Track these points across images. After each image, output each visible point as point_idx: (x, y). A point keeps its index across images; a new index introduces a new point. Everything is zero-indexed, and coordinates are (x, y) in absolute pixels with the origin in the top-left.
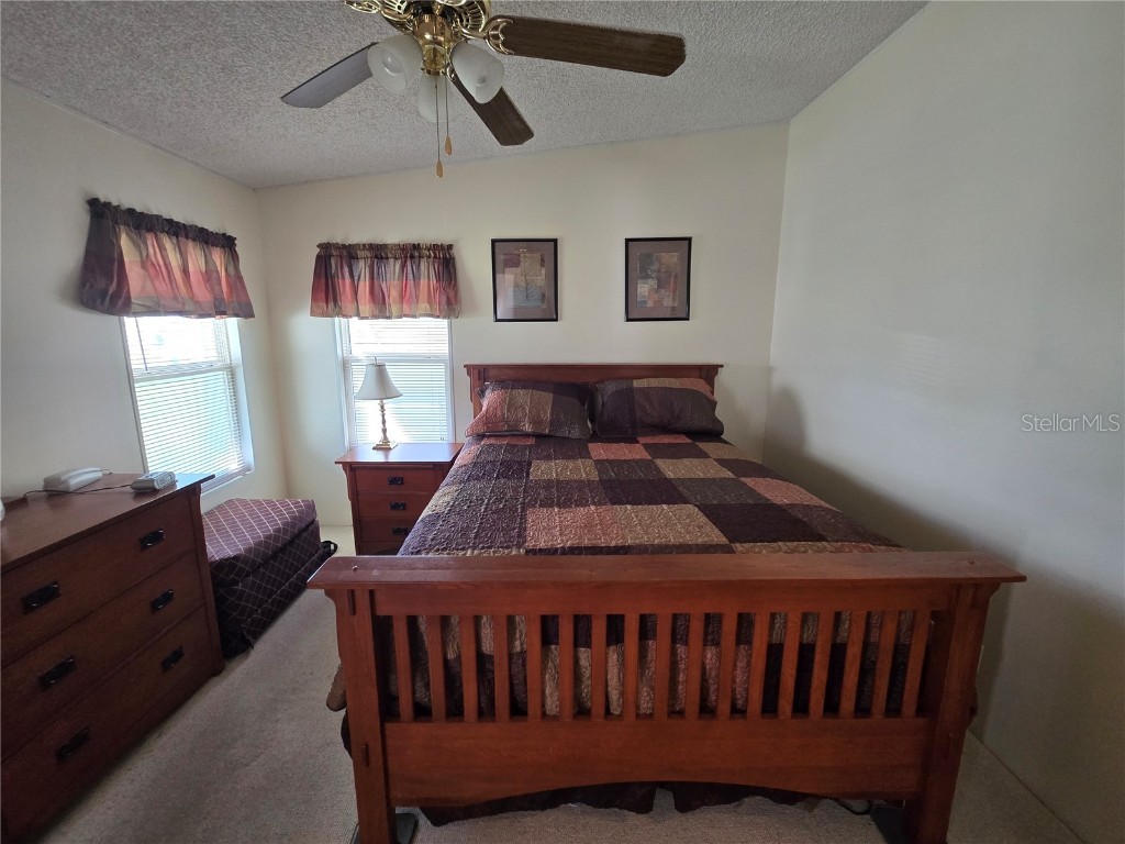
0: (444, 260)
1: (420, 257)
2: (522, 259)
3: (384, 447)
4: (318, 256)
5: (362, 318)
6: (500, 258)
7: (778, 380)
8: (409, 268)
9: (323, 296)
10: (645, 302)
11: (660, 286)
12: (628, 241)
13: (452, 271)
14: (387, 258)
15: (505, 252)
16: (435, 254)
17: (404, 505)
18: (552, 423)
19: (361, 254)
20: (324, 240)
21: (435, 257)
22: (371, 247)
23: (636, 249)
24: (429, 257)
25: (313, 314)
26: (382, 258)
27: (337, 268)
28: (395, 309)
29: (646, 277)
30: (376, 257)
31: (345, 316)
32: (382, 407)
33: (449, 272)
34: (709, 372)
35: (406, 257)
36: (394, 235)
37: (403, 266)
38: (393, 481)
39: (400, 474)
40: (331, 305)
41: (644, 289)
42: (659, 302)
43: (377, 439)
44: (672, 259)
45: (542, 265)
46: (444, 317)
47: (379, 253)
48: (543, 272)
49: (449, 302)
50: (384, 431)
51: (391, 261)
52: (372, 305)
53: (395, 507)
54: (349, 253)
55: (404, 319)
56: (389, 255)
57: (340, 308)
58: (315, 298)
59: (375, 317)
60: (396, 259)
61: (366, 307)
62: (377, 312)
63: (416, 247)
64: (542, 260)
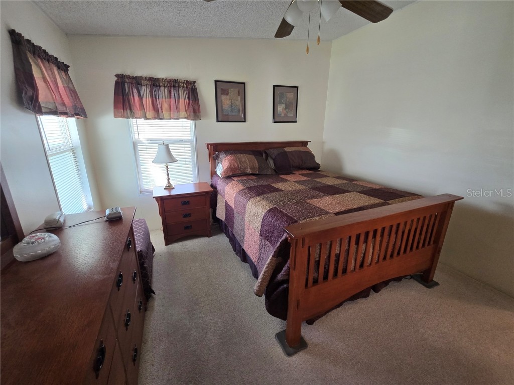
0: (191, 90)
1: (179, 87)
2: (229, 91)
3: (169, 187)
4: (116, 82)
5: (148, 119)
6: (219, 90)
7: (327, 147)
8: (172, 92)
9: (122, 106)
10: (281, 115)
11: (286, 108)
12: (274, 86)
13: (196, 95)
14: (160, 86)
15: (221, 87)
16: (187, 86)
17: (190, 214)
18: (259, 168)
19: (143, 82)
20: (120, 72)
21: (187, 87)
22: (150, 79)
23: (278, 90)
24: (183, 87)
25: (115, 116)
26: (157, 86)
27: (129, 90)
28: (166, 114)
29: (281, 103)
30: (154, 85)
31: (136, 118)
32: (167, 167)
33: (195, 96)
34: (305, 144)
35: (171, 86)
36: (162, 73)
37: (170, 91)
38: (184, 203)
39: (187, 200)
40: (129, 111)
41: (280, 108)
42: (286, 115)
43: (165, 183)
44: (290, 95)
45: (239, 95)
46: (192, 120)
47: (155, 83)
48: (239, 98)
49: (195, 112)
50: (168, 179)
51: (162, 88)
52: (153, 112)
53: (185, 216)
54: (137, 81)
55: (172, 120)
56: (161, 84)
57: (134, 113)
58: (116, 106)
59: (155, 118)
60: (165, 87)
61: (150, 113)
62: (156, 116)
63: (176, 81)
64: (239, 93)
